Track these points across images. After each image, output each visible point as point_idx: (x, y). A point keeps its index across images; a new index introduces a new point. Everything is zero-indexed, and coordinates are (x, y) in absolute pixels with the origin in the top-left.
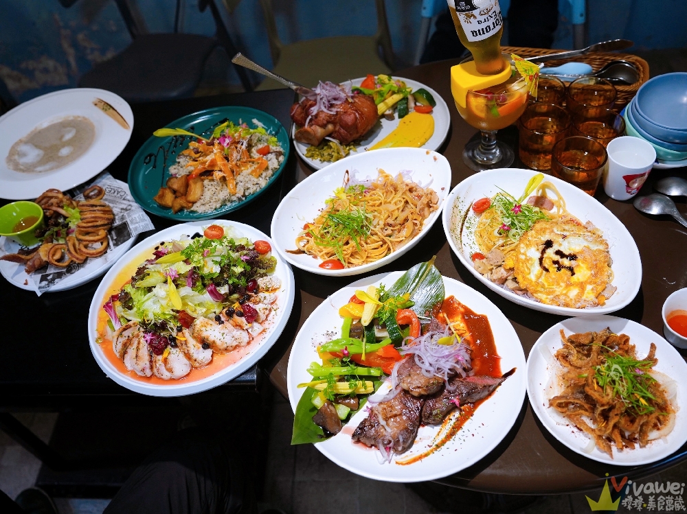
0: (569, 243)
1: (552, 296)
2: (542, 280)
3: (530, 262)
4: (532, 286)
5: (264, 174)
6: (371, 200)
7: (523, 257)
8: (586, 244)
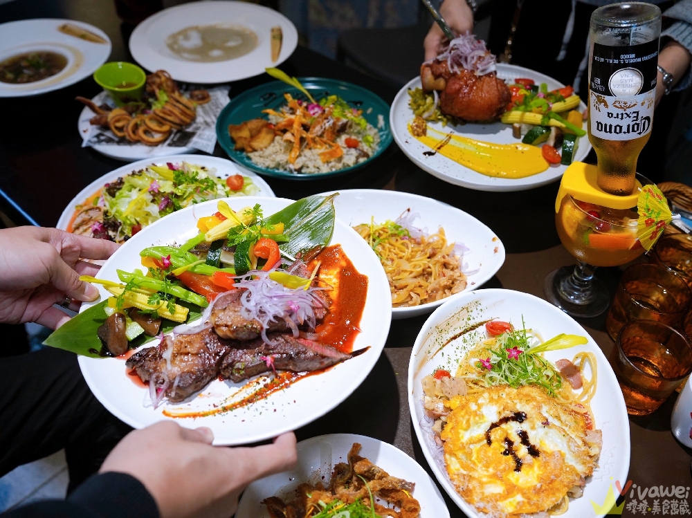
0: (546, 434)
1: (465, 473)
2: (475, 448)
3: (477, 418)
4: (454, 445)
5: (333, 164)
6: (398, 248)
7: (473, 407)
8: (565, 450)
